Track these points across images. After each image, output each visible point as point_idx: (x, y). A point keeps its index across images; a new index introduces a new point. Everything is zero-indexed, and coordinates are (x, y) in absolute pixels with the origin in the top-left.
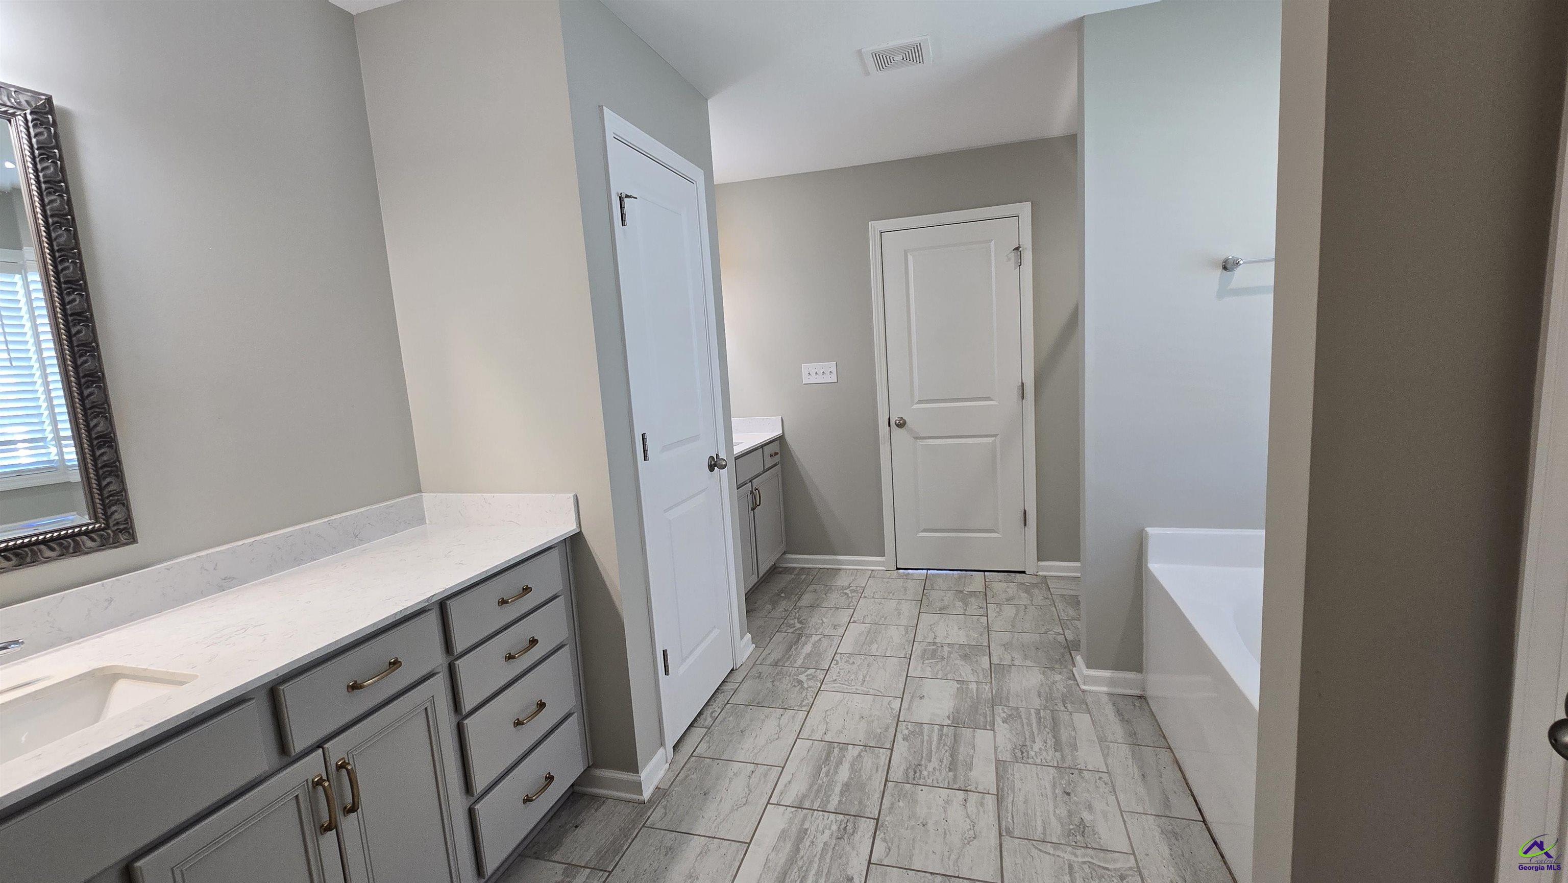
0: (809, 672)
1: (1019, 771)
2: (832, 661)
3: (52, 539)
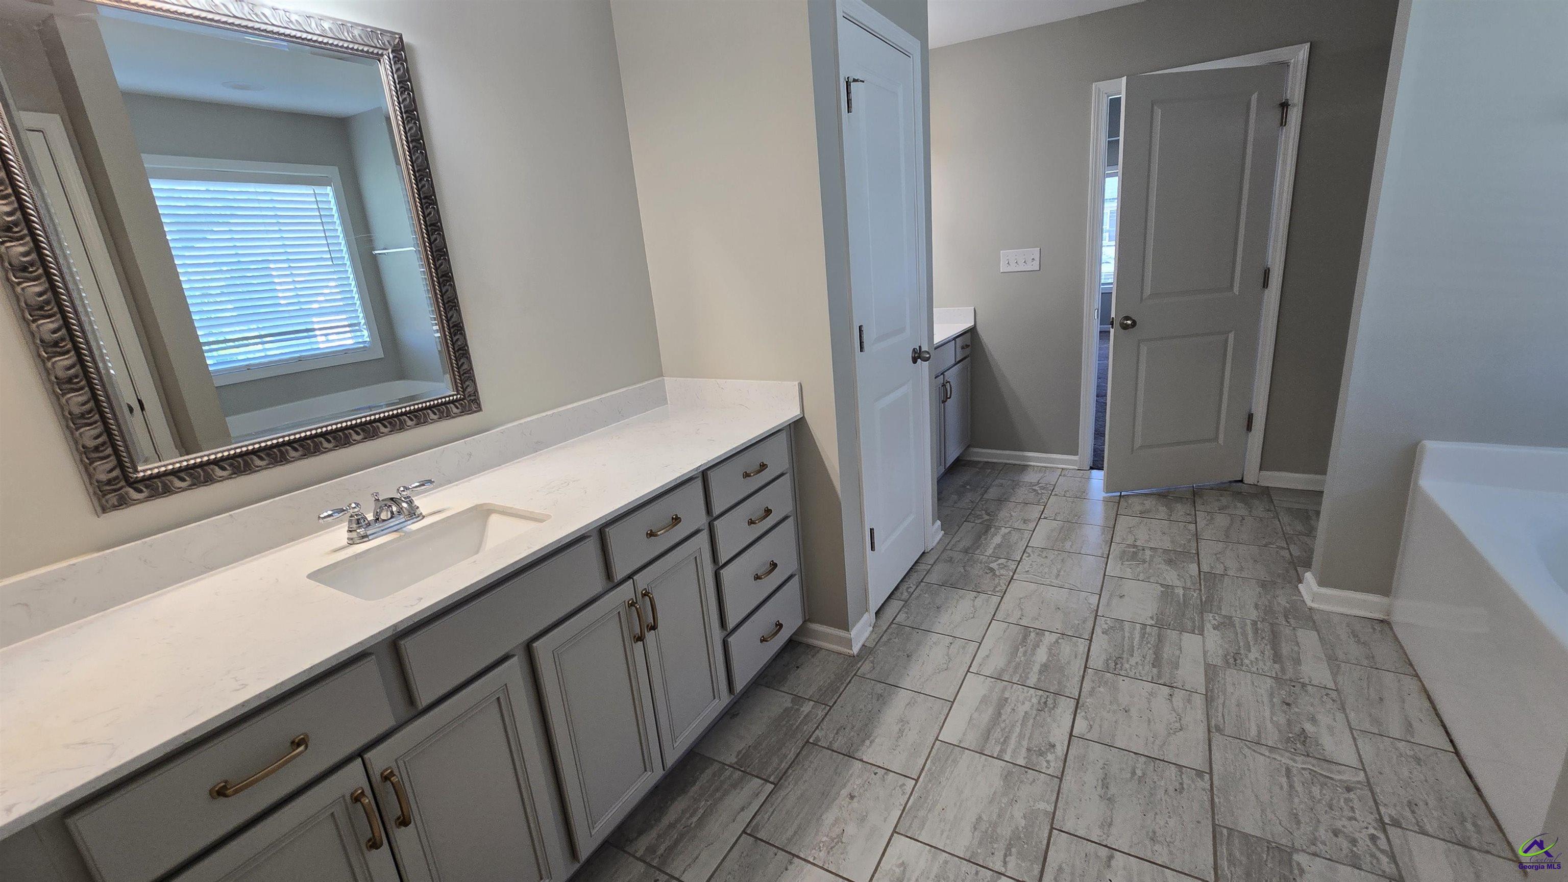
0: (1000, 561)
1: (1230, 676)
2: (1023, 554)
3: (434, 406)
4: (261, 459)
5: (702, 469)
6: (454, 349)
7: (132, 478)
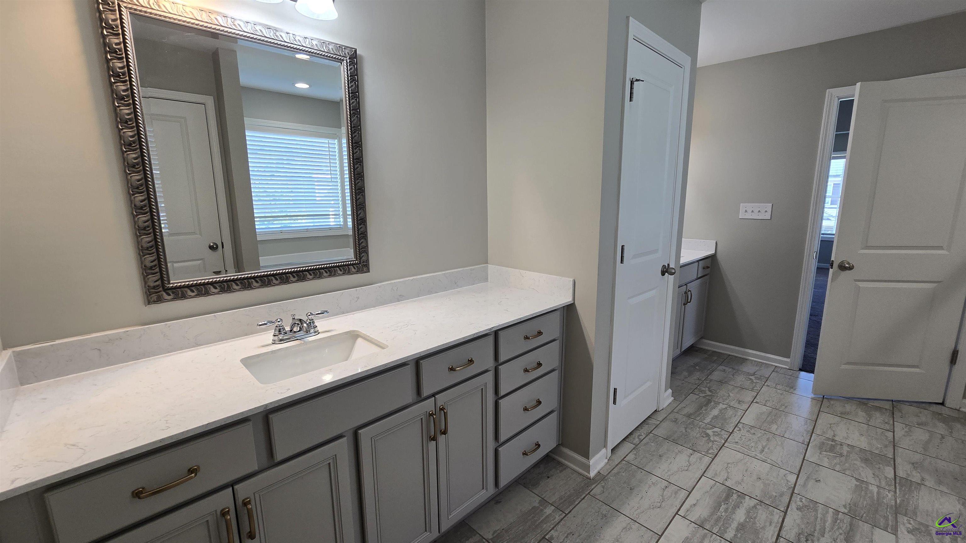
0: (716, 429)
2: (735, 427)
3: (341, 266)
4: (237, 285)
5: (494, 330)
6: (358, 233)
7: (166, 287)
